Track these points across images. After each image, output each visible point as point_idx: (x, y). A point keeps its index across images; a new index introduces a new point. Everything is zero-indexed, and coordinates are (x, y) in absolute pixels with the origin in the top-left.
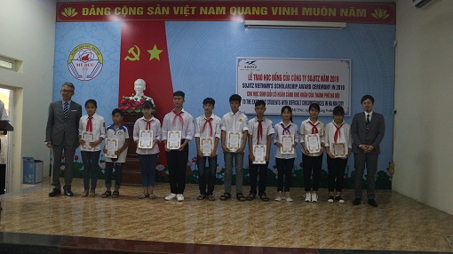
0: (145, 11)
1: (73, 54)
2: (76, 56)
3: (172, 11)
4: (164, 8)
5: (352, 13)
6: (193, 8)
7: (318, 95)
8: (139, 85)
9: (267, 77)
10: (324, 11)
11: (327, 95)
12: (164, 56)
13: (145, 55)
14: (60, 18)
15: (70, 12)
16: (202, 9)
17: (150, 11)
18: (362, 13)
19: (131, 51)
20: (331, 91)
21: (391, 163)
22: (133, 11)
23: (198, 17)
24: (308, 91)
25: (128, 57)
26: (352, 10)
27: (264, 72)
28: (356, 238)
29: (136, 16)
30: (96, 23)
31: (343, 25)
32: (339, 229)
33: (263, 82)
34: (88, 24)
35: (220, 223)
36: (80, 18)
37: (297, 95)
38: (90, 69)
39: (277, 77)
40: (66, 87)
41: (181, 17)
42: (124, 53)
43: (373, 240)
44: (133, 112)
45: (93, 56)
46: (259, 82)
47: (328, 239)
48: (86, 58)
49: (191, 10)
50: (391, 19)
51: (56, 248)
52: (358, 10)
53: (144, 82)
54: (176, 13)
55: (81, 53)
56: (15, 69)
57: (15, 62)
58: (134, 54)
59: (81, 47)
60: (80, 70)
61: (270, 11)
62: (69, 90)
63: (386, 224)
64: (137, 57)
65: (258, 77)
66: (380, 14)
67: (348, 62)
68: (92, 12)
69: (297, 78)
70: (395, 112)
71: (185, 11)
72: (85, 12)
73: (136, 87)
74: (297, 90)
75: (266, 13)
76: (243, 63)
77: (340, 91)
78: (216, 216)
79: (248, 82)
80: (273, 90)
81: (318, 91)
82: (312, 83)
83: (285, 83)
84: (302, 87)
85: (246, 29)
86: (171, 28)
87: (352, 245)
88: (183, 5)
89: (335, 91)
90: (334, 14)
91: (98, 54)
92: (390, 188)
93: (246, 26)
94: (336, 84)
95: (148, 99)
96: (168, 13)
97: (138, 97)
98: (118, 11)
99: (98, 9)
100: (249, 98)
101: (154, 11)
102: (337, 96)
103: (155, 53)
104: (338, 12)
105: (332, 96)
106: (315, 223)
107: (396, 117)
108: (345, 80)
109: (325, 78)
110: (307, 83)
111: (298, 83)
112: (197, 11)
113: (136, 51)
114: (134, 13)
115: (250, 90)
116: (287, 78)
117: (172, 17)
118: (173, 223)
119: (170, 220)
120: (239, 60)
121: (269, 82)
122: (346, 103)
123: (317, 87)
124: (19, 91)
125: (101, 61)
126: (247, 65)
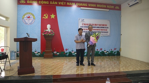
0: (49, 3)
1: (24, 16)
2: (25, 16)
3: (58, 3)
4: (55, 2)
5: (110, 7)
6: (65, 3)
7: (102, 30)
10: (103, 6)
11: (104, 30)
12: (56, 17)
13: (49, 17)
14: (19, 3)
15: (23, 1)
16: (68, 3)
17: (51, 3)
18: (113, 7)
19: (45, 15)
20: (105, 29)
21: (120, 48)
23: (66, 5)
24: (99, 29)
25: (44, 17)
26: (110, 6)
27: (86, 23)
31: (108, 10)
33: (87, 26)
34: (29, 6)
36: (26, 4)
37: (96, 30)
38: (30, 21)
41: (61, 5)
42: (42, 16)
44: (48, 35)
45: (31, 16)
46: (85, 26)
48: (29, 17)
49: (64, 3)
50: (120, 9)
52: (112, 6)
54: (59, 4)
56: (7, 20)
57: (7, 18)
58: (46, 16)
60: (27, 21)
61: (88, 5)
64: (47, 17)
66: (117, 8)
67: (109, 21)
68: (31, 2)
70: (121, 35)
71: (62, 3)
72: (28, 2)
74: (96, 28)
75: (87, 6)
76: (80, 20)
77: (107, 29)
79: (82, 26)
81: (101, 29)
82: (100, 26)
84: (97, 27)
85: (81, 10)
86: (58, 8)
88: (62, 1)
89: (106, 29)
90: (106, 7)
91: (33, 16)
94: (106, 27)
96: (57, 4)
98: (40, 2)
99: (33, 1)
101: (52, 3)
103: (53, 16)
104: (107, 6)
108: (108, 26)
109: (103, 25)
110: (98, 26)
111: (96, 26)
112: (66, 3)
113: (46, 15)
114: (46, 3)
116: (93, 25)
117: (58, 5)
122: (109, 32)
123: (102, 27)
124: (8, 28)
125: (34, 18)
126: (82, 21)
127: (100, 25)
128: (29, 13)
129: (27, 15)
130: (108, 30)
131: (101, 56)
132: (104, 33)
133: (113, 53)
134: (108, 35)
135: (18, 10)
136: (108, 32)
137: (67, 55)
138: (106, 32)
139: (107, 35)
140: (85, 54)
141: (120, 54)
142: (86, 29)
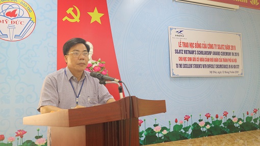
7: (224, 60)
9: (191, 45)
11: (230, 60)
12: (106, 19)
19: (70, 11)
20: (232, 57)
24: (218, 57)
27: (189, 41)
31: (237, 7)
33: (190, 49)
37: (212, 60)
38: (18, 29)
39: (198, 45)
45: (22, 12)
48: (12, 14)
58: (73, 15)
60: (5, 28)
64: (77, 19)
65: (186, 45)
66: (254, 2)
67: (240, 35)
69: (211, 46)
74: (211, 56)
76: (174, 33)
77: (237, 57)
79: (179, 49)
80: (197, 56)
81: (224, 57)
82: (220, 51)
84: (215, 53)
94: (234, 51)
100: (180, 62)
102: (235, 61)
105: (233, 61)
109: (228, 47)
110: (217, 50)
111: (211, 50)
113: (75, 12)
115: (181, 55)
116: (205, 46)
120: (171, 29)
121: (194, 49)
122: (241, 67)
123: (224, 54)
125: (33, 19)
126: (177, 34)
127: (220, 47)
129: (5, 7)
130: (239, 60)
131: (226, 133)
132: (231, 70)
133: (253, 121)
134: (240, 73)
136: (238, 66)
137: (142, 139)
138: (235, 67)
139: (237, 74)
140: (190, 132)
142: (190, 59)
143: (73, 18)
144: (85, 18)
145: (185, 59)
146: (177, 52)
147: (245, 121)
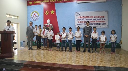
0: (50, 1)
1: (32, 14)
8: (49, 21)
9: (83, 17)
11: (101, 22)
12: (55, 13)
14: (28, 5)
15: (31, 3)
19: (46, 12)
20: (102, 20)
21: (121, 41)
22: (46, 1)
23: (63, 2)
24: (95, 21)
25: (45, 14)
27: (82, 16)
28: (107, 63)
29: (47, 3)
30: (37, 5)
31: (106, 1)
32: (102, 60)
34: (35, 6)
35: (68, 58)
36: (33, 4)
37: (92, 22)
39: (86, 17)
40: (31, 23)
41: (59, 2)
42: (44, 13)
43: (112, 64)
45: (37, 14)
46: (81, 19)
47: (98, 63)
51: (23, 64)
53: (50, 20)
55: (34, 14)
56: (17, 18)
57: (17, 17)
58: (47, 13)
59: (34, 12)
60: (34, 18)
62: (32, 23)
63: (117, 59)
64: (48, 14)
65: (81, 17)
67: (107, 12)
68: (36, 3)
69: (92, 17)
70: (122, 26)
71: (60, 0)
72: (34, 3)
73: (48, 22)
74: (92, 20)
76: (77, 14)
78: (67, 56)
79: (78, 19)
80: (85, 21)
82: (96, 18)
83: (89, 18)
84: (94, 19)
85: (77, 4)
86: (56, 5)
87: (105, 65)
89: (104, 20)
92: (121, 48)
93: (77, 3)
94: (104, 18)
95: (51, 24)
96: (55, 1)
97: (48, 24)
98: (43, 2)
99: (37, 2)
100: (78, 23)
101: (52, 1)
102: (104, 22)
103: (52, 12)
105: (103, 22)
106: (95, 58)
107: (123, 27)
108: (106, 17)
109: (100, 17)
110: (95, 18)
111: (92, 18)
114: (47, 2)
115: (79, 21)
116: (89, 17)
117: (57, 2)
118: (55, 58)
119: (54, 57)
120: (75, 13)
121: (84, 19)
122: (107, 24)
123: (98, 19)
124: (18, 24)
125: (39, 15)
126: (78, 14)
128: (35, 11)
130: (106, 21)
132: (102, 25)
135: (28, 10)
136: (105, 24)
138: (103, 24)
139: (105, 27)
140: (82, 45)
141: (121, 46)
142: (83, 22)
143: (47, 14)
144: (50, 13)
145: (80, 22)
146: (77, 20)
147: (108, 45)
